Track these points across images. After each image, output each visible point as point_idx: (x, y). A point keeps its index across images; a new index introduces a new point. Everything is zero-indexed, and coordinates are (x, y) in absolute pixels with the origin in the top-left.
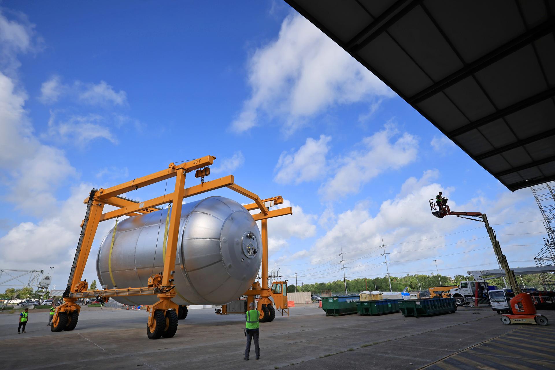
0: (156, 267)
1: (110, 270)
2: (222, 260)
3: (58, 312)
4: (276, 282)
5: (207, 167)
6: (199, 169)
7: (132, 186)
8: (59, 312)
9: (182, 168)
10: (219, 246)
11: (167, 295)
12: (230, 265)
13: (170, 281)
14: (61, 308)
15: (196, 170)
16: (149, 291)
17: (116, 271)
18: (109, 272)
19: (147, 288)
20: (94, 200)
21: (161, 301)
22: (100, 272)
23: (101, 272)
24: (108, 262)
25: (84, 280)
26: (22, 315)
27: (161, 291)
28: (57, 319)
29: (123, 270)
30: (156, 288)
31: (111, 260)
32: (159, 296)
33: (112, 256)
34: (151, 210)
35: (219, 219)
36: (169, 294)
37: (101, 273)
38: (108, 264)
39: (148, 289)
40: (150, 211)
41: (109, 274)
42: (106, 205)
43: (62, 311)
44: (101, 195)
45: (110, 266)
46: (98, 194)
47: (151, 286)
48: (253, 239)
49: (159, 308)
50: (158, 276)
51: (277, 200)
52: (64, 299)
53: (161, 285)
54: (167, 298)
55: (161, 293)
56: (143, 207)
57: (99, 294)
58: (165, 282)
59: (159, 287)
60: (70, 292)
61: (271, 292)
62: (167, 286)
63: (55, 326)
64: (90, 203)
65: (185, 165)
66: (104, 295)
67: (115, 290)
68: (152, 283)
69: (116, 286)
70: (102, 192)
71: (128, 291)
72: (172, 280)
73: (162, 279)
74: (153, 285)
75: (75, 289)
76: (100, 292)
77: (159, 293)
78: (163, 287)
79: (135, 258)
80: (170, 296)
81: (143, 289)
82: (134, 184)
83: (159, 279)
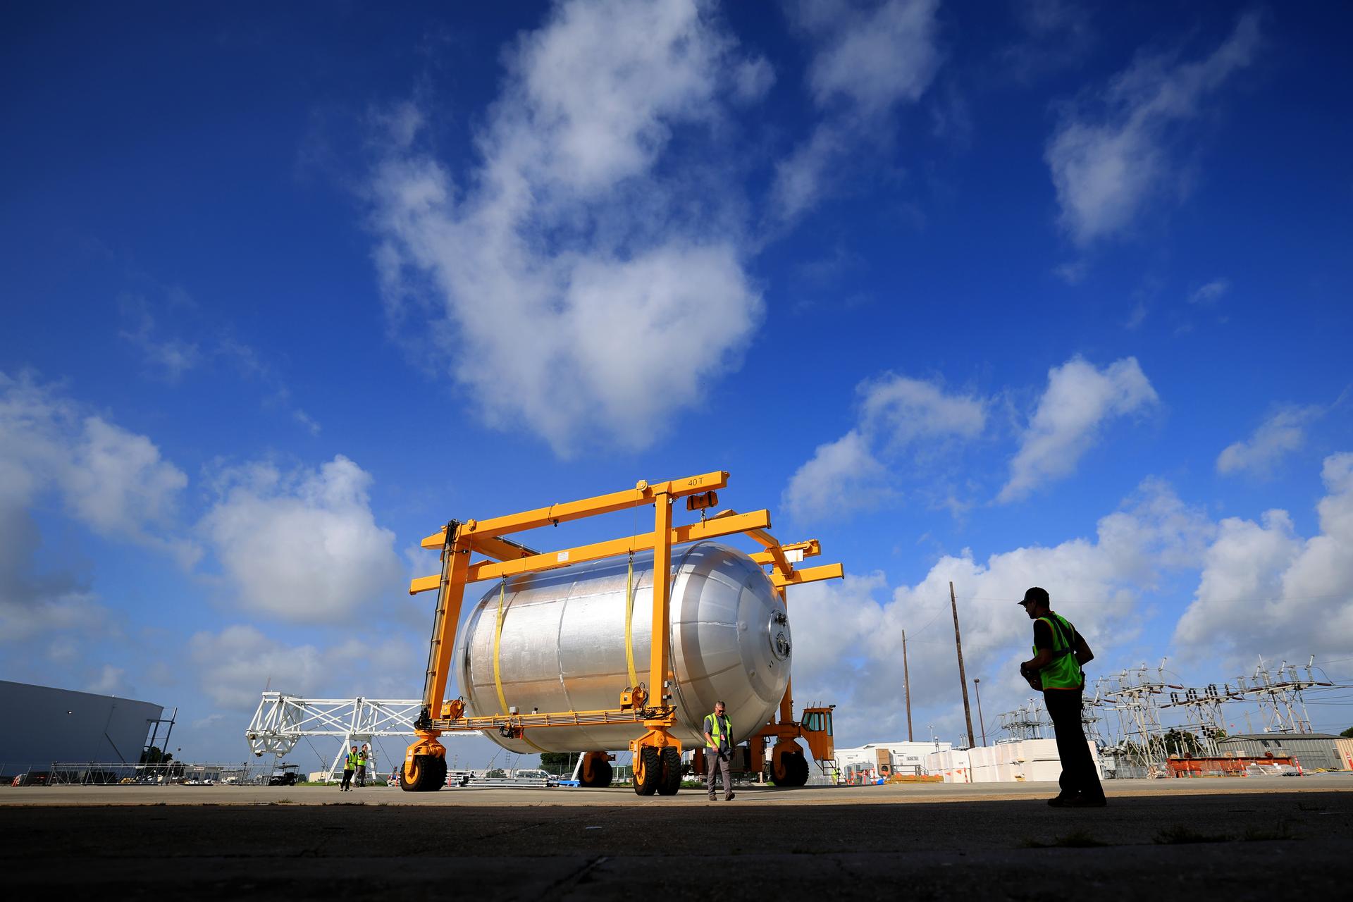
0: (609, 675)
1: (498, 681)
2: (741, 663)
4: (813, 709)
5: (712, 492)
6: (695, 496)
7: (548, 518)
8: (417, 756)
10: (736, 637)
11: (665, 723)
12: (753, 673)
13: (666, 698)
14: (419, 748)
16: (622, 715)
17: (512, 683)
18: (495, 684)
19: (620, 710)
20: (455, 542)
21: (651, 731)
23: (477, 687)
24: (492, 665)
27: (651, 716)
28: (414, 769)
29: (530, 682)
30: (639, 710)
31: (500, 661)
32: (648, 723)
35: (730, 588)
36: (668, 720)
38: (492, 670)
39: (620, 713)
41: (496, 691)
42: (473, 553)
43: (423, 752)
44: (474, 532)
45: (497, 672)
46: (464, 530)
47: (628, 707)
48: (784, 626)
49: (650, 744)
50: (638, 690)
51: (810, 549)
52: (421, 733)
53: (649, 704)
54: (661, 728)
55: (652, 719)
56: (567, 559)
57: (506, 721)
58: (655, 701)
59: (647, 709)
60: (431, 720)
61: (802, 729)
62: (662, 708)
63: (410, 781)
64: (448, 547)
65: (670, 487)
66: (519, 725)
67: (543, 715)
68: (629, 702)
69: (536, 709)
70: (474, 528)
71: (577, 716)
72: (669, 697)
73: (648, 696)
74: (631, 705)
75: (443, 713)
76: (508, 719)
77: (648, 719)
78: (655, 708)
79: (559, 656)
80: (669, 725)
81: (611, 712)
82: (552, 516)
83: (641, 695)
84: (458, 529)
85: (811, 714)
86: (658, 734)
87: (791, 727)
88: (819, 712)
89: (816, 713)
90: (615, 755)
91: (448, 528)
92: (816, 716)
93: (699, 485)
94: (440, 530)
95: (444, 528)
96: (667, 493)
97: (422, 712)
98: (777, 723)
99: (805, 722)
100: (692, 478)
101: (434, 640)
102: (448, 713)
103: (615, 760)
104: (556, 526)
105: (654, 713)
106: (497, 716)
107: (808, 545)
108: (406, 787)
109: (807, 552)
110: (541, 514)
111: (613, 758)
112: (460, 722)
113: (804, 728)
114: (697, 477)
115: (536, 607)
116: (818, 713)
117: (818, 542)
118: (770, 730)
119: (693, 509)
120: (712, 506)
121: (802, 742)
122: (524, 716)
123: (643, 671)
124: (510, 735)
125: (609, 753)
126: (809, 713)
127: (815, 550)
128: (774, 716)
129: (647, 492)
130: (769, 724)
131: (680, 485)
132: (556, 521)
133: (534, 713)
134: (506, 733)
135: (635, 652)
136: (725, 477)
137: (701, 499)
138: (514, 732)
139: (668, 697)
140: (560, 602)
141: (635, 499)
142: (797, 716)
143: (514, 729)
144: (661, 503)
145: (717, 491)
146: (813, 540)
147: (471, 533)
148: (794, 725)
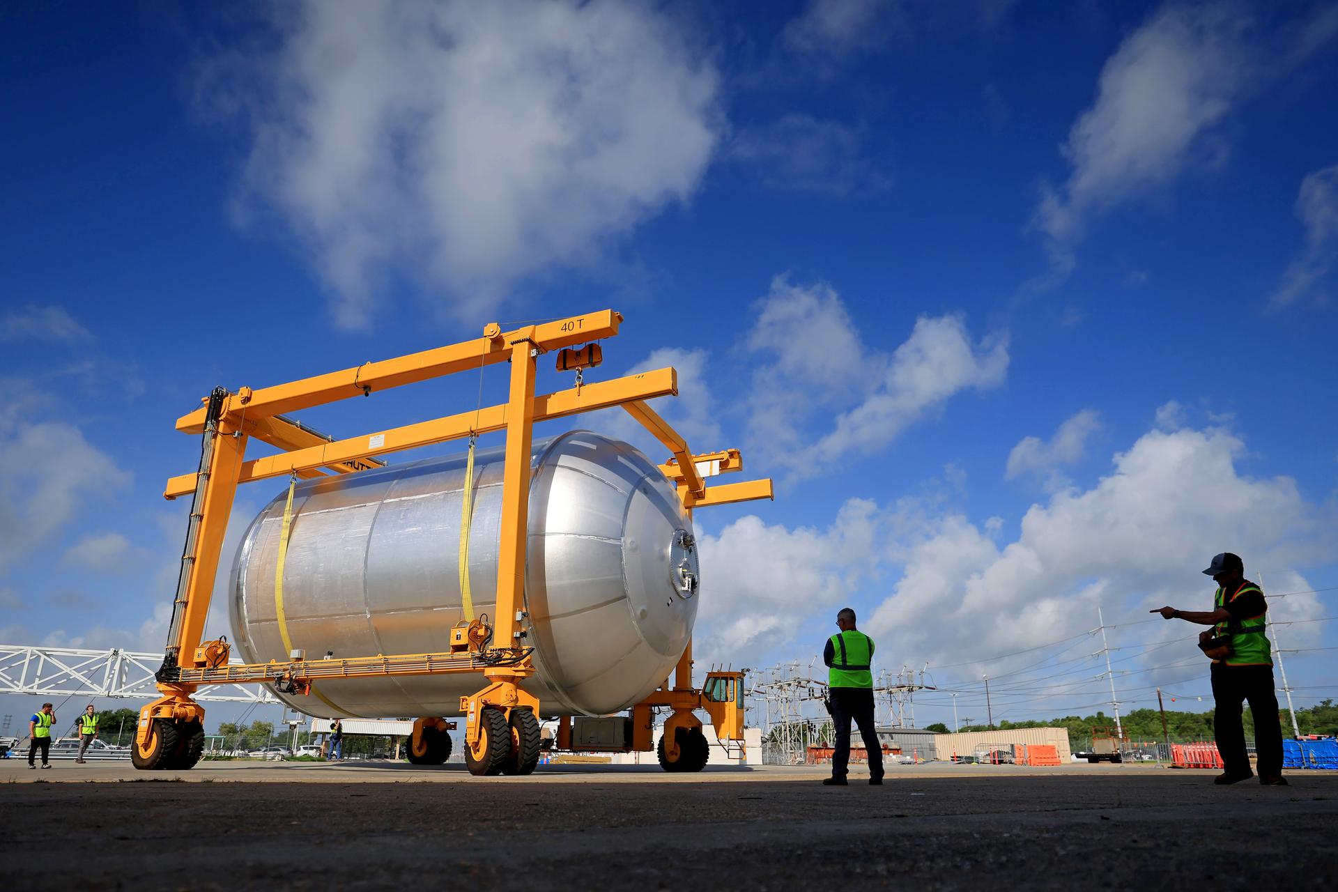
0: (436, 607)
1: (281, 616)
2: (625, 597)
3: (151, 718)
4: (719, 673)
5: (595, 342)
6: (570, 347)
7: (355, 383)
8: (156, 720)
9: (527, 340)
10: (621, 560)
11: (516, 671)
12: (643, 611)
13: (518, 635)
14: (159, 709)
15: (558, 351)
16: (453, 660)
17: (300, 618)
18: (277, 620)
19: (450, 653)
20: (222, 420)
21: (496, 683)
22: (247, 621)
23: (250, 622)
24: (273, 593)
25: (221, 638)
26: (36, 720)
27: (496, 661)
28: (151, 738)
29: (324, 616)
30: (477, 653)
31: (286, 588)
32: (491, 671)
33: (285, 576)
34: (363, 465)
35: (615, 489)
36: (522, 667)
37: (247, 625)
38: (273, 600)
39: (450, 658)
40: (360, 466)
41: (277, 629)
43: (165, 713)
44: (247, 405)
45: (279, 604)
46: (233, 403)
47: (463, 648)
48: (690, 551)
49: (493, 702)
50: (478, 624)
51: (727, 461)
52: (163, 687)
53: (493, 644)
54: (512, 679)
55: (496, 666)
56: (382, 445)
57: (285, 670)
58: (502, 639)
59: (488, 652)
60: (179, 669)
61: (703, 698)
62: (512, 649)
63: (145, 755)
64: (209, 427)
65: (534, 332)
66: (302, 675)
67: (338, 662)
68: (463, 641)
69: (330, 654)
70: (248, 399)
71: (386, 663)
72: (524, 635)
73: (492, 632)
74: (467, 646)
75: (196, 659)
76: (287, 667)
77: (490, 666)
78: (500, 650)
79: (365, 583)
80: (523, 674)
81: (436, 656)
82: (360, 379)
83: (481, 632)
84: (226, 400)
85: (716, 679)
86: (507, 687)
87: (688, 694)
88: (728, 677)
89: (723, 678)
90: (456, 723)
91: (211, 400)
92: (724, 681)
93: (577, 330)
94: (200, 406)
95: (206, 400)
96: (529, 340)
97: (166, 657)
98: (671, 689)
99: (708, 690)
100: (567, 321)
101: (186, 556)
102: (203, 659)
103: (455, 729)
104: (367, 395)
105: (499, 658)
106: (273, 663)
107: (726, 456)
108: (139, 763)
109: (724, 465)
110: (345, 377)
111: (454, 727)
112: (219, 672)
113: (706, 697)
114: (575, 319)
115: (339, 514)
116: (726, 679)
117: (739, 453)
118: (661, 698)
119: (565, 368)
120: (593, 365)
121: (701, 714)
122: (310, 662)
123: (485, 599)
124: (290, 690)
125: (449, 720)
126: (714, 677)
127: (734, 463)
128: (667, 681)
129: (497, 341)
130: (660, 690)
131: (549, 331)
132: (366, 387)
133: (327, 658)
134: (284, 686)
135: (473, 575)
136: (617, 319)
137: (578, 354)
138: (297, 686)
139: (521, 634)
140: (372, 506)
141: (481, 353)
142: (698, 683)
143: (296, 681)
144: (521, 356)
145: (602, 343)
146: (733, 450)
147: (243, 406)
148: (693, 693)
